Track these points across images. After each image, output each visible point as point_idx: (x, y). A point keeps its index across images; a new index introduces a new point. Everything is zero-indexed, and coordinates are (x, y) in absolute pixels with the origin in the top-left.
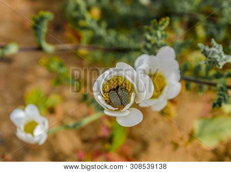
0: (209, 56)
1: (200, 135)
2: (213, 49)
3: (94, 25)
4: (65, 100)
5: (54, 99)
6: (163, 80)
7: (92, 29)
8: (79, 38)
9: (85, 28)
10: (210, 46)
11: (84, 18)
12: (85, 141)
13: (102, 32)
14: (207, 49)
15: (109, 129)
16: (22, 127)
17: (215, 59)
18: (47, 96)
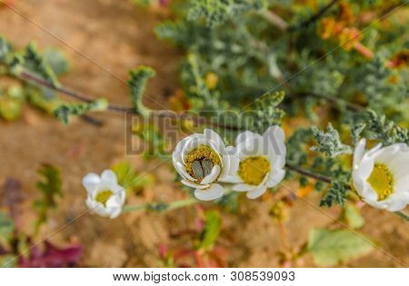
0: (322, 142)
1: (315, 248)
2: (328, 134)
3: (205, 93)
4: (158, 182)
5: (145, 179)
6: (268, 165)
7: (202, 98)
8: (186, 107)
9: (195, 95)
10: (326, 130)
11: (195, 84)
12: (173, 237)
13: (214, 102)
14: (322, 134)
15: (203, 222)
16: (94, 194)
17: (328, 146)
18: (137, 173)
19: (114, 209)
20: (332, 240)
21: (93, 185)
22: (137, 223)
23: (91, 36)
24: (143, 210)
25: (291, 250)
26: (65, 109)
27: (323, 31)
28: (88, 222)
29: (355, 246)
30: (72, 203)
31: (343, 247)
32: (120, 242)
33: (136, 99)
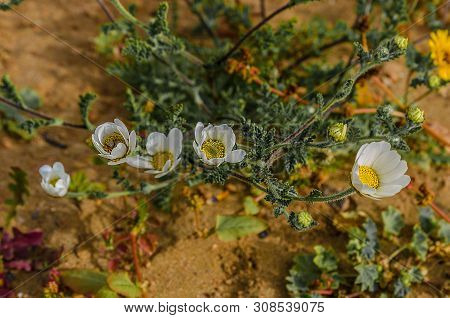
1: (220, 229)
16: (48, 179)
19: (61, 189)
20: (234, 223)
21: (46, 173)
22: (89, 218)
23: (61, 79)
24: (94, 209)
25: (202, 231)
26: (29, 123)
27: (229, 68)
28: (49, 217)
29: (250, 227)
30: (37, 205)
31: (242, 228)
32: (74, 231)
33: (84, 116)
